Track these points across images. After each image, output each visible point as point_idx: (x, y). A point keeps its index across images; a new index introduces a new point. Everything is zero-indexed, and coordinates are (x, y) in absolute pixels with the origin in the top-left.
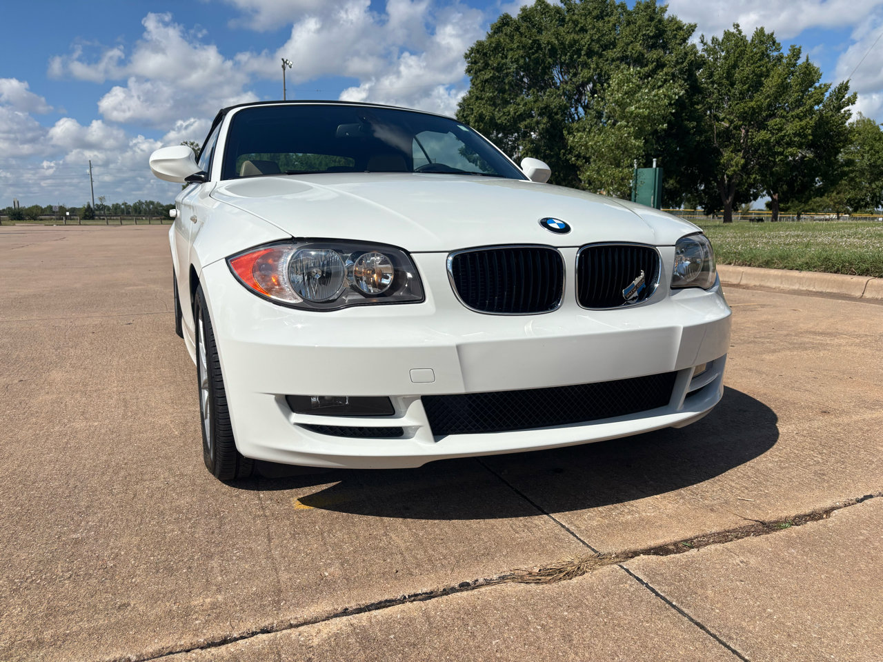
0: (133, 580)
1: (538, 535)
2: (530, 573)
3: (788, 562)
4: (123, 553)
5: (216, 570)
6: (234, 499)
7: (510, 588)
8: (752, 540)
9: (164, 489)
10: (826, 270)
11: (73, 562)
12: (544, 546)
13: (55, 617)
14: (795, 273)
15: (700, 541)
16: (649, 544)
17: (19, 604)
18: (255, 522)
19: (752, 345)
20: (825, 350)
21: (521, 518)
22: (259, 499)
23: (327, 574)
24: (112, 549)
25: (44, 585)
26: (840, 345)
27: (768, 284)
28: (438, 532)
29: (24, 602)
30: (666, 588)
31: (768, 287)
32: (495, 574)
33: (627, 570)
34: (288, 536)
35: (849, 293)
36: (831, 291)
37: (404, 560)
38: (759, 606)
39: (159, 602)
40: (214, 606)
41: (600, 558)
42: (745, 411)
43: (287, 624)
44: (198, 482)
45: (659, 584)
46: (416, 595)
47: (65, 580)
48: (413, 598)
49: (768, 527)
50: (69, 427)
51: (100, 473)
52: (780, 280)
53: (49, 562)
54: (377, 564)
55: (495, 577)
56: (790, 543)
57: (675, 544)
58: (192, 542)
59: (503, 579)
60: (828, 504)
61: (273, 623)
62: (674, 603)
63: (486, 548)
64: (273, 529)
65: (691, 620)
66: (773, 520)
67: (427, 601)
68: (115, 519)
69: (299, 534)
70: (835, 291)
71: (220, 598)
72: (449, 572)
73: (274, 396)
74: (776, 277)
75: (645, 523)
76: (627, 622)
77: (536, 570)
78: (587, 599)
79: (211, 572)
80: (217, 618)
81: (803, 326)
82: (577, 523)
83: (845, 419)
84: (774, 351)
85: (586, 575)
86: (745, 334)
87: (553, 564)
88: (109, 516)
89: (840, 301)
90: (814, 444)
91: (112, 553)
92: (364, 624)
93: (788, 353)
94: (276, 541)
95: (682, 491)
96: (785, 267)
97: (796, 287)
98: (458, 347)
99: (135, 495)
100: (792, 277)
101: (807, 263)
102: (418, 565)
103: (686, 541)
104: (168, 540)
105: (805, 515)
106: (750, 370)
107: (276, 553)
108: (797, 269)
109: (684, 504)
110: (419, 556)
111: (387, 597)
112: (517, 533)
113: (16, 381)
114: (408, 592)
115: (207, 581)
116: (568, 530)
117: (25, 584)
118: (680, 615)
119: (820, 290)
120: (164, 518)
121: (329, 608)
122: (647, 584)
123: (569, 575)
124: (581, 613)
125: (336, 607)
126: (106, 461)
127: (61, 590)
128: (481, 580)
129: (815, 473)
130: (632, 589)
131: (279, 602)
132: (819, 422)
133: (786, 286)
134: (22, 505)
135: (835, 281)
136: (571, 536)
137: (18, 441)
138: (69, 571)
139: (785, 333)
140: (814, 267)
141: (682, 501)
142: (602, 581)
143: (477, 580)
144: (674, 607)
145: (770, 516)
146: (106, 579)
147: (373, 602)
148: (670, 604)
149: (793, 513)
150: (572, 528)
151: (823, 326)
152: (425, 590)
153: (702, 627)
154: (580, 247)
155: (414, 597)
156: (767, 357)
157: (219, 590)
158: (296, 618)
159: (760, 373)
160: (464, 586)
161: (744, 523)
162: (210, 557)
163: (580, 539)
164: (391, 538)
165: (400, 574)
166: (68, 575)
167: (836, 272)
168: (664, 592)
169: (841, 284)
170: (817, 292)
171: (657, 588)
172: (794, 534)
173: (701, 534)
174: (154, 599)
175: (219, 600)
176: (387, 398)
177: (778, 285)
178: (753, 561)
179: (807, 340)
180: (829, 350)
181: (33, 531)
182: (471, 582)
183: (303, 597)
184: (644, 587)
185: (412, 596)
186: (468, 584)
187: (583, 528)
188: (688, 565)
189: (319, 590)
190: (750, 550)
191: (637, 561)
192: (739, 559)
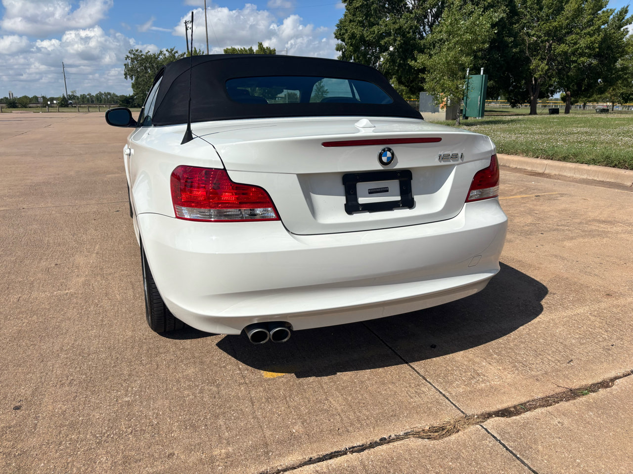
0: (173, 435)
1: (426, 400)
2: (423, 430)
3: (588, 423)
4: (161, 413)
5: (224, 428)
6: (223, 369)
7: (414, 443)
8: (564, 405)
9: (175, 361)
10: (606, 165)
11: (130, 420)
12: (430, 409)
13: (129, 464)
14: (585, 167)
15: (530, 405)
16: (498, 407)
17: (104, 454)
18: (240, 388)
19: (555, 233)
20: (607, 237)
22: (240, 369)
23: (294, 431)
24: (153, 409)
25: (116, 439)
26: (617, 233)
27: (565, 174)
28: (360, 398)
29: (107, 452)
30: (512, 444)
31: (565, 176)
32: (402, 431)
33: (486, 430)
34: (264, 400)
35: (623, 182)
36: (610, 181)
37: (342, 420)
38: (571, 458)
39: (193, 452)
40: (228, 455)
41: (468, 419)
42: (554, 294)
44: (197, 355)
45: (508, 441)
46: (353, 447)
47: (128, 434)
48: (351, 450)
49: (574, 394)
50: (100, 307)
51: (130, 347)
52: (573, 171)
53: (115, 420)
54: (325, 423)
55: (402, 433)
56: (589, 406)
57: (515, 407)
58: (204, 405)
59: (407, 435)
60: (612, 374)
61: (267, 469)
62: (518, 456)
63: (393, 411)
64: (253, 394)
65: (530, 468)
66: (577, 387)
67: (362, 453)
68: (150, 386)
69: (270, 398)
70: (612, 180)
71: (230, 449)
72: (372, 429)
74: (570, 169)
76: (489, 470)
77: (427, 428)
78: (463, 453)
79: (220, 428)
80: (231, 465)
81: (592, 215)
82: (449, 389)
83: (622, 301)
84: (572, 238)
85: (460, 433)
86: (551, 222)
87: (437, 423)
88: (145, 383)
89: (616, 190)
90: (601, 323)
91: (154, 413)
92: (325, 471)
93: (581, 240)
94: (257, 405)
96: (578, 162)
97: (585, 177)
99: (158, 365)
100: (582, 169)
101: (593, 159)
102: (352, 424)
103: (522, 404)
104: (187, 403)
105: (598, 384)
106: (556, 256)
107: (259, 414)
108: (586, 163)
109: (518, 374)
110: (351, 417)
111: (335, 449)
112: (412, 398)
113: (53, 265)
114: (348, 446)
115: (219, 436)
116: (444, 395)
117: (104, 438)
118: (522, 465)
119: (602, 180)
120: (180, 385)
121: (300, 458)
122: (500, 441)
123: (449, 433)
124: (460, 463)
125: (305, 457)
126: (132, 337)
127: (129, 442)
128: (393, 436)
129: (604, 348)
130: (491, 445)
131: (267, 453)
132: (605, 304)
133: (578, 176)
134: (86, 374)
135: (613, 174)
136: (447, 401)
137: (69, 319)
138: (130, 427)
139: (578, 221)
140: (599, 162)
141: (516, 372)
142: (471, 438)
143: (391, 436)
144: (518, 458)
145: (576, 384)
146: (155, 434)
147: (327, 453)
148: (516, 456)
149: (590, 382)
150: (447, 394)
151: (604, 216)
152: (359, 444)
155: (353, 450)
156: (567, 244)
157: (228, 444)
158: (281, 465)
159: (563, 259)
160: (383, 441)
161: (559, 390)
162: (217, 417)
163: (452, 403)
164: (330, 402)
165: (340, 431)
166: (129, 430)
167: (614, 167)
168: (511, 447)
169: (617, 176)
170: (600, 181)
171: (506, 444)
172: (591, 400)
173: (531, 399)
174: (189, 449)
175: (230, 451)
177: (572, 175)
178: (566, 422)
179: (594, 228)
180: (609, 237)
181: (99, 396)
182: (387, 437)
183: (283, 449)
184: (498, 443)
185: (351, 448)
186: (385, 439)
187: (454, 394)
188: (525, 425)
189: (291, 441)
190: (563, 413)
191: (492, 422)
192: (557, 421)
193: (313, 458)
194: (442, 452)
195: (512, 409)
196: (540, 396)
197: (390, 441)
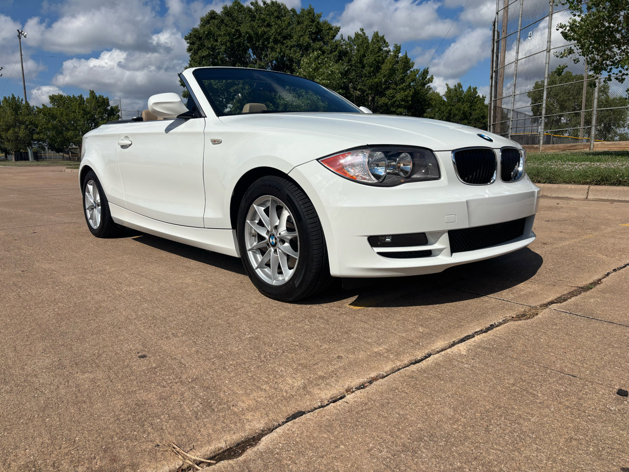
2: (513, 318)
3: (611, 298)
4: (293, 338)
5: (362, 338)
9: (259, 311)
11: (272, 346)
12: (503, 307)
18: (343, 317)
23: (422, 331)
24: (283, 338)
25: (276, 357)
29: (279, 365)
30: (580, 313)
33: (555, 310)
34: (372, 320)
37: (449, 321)
39: (356, 353)
40: (388, 350)
41: (535, 308)
43: (436, 351)
45: (575, 312)
46: (477, 332)
47: (283, 353)
49: (585, 289)
50: (126, 291)
51: (201, 309)
53: (257, 348)
54: (439, 324)
56: (602, 292)
58: (325, 329)
60: (596, 278)
62: (591, 317)
63: (479, 311)
64: (358, 318)
65: (606, 322)
66: (582, 286)
67: (488, 333)
73: (367, 237)
75: (533, 294)
77: (515, 316)
78: (555, 321)
79: (359, 338)
85: (540, 314)
87: (518, 313)
88: (251, 325)
90: (558, 256)
92: (475, 344)
94: (370, 323)
95: (530, 280)
98: (467, 202)
102: (460, 322)
103: (559, 298)
105: (592, 283)
107: (379, 327)
109: (538, 285)
110: (453, 318)
114: (473, 331)
115: (365, 342)
116: (503, 300)
118: (599, 321)
120: (287, 322)
121: (446, 343)
122: (570, 313)
123: (532, 316)
124: (560, 326)
130: (568, 316)
131: (418, 344)
136: (509, 302)
141: (536, 284)
142: (551, 315)
144: (592, 319)
147: (462, 337)
150: (505, 299)
153: (613, 323)
154: (500, 149)
155: (477, 333)
157: (379, 344)
158: (436, 348)
161: (573, 288)
162: (347, 333)
163: (515, 303)
165: (456, 326)
168: (582, 315)
171: (576, 314)
172: (600, 290)
173: (561, 295)
174: (350, 352)
175: (386, 347)
176: (424, 234)
178: (599, 300)
183: (426, 340)
185: (475, 333)
186: (493, 325)
188: (576, 305)
189: (430, 336)
190: (591, 297)
191: (554, 306)
192: (592, 300)
193: (455, 341)
194: (541, 323)
196: (565, 292)
197: (497, 326)
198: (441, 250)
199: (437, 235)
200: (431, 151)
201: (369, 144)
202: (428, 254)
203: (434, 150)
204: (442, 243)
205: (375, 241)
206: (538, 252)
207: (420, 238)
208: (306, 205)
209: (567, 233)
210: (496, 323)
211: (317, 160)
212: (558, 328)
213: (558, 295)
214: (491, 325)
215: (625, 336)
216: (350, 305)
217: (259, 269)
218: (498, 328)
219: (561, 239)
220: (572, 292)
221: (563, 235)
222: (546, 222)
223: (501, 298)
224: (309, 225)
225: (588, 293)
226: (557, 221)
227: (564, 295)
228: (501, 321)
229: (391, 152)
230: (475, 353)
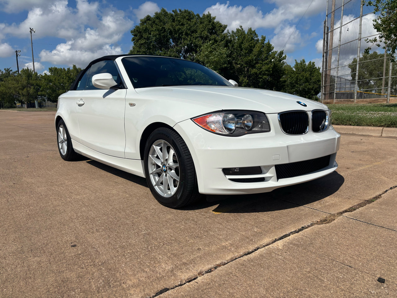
0: (190, 242)
1: (307, 211)
2: (318, 222)
3: (386, 209)
4: (172, 235)
5: (216, 235)
6: (188, 213)
9: (154, 214)
11: (157, 240)
12: (313, 214)
13: (179, 256)
18: (207, 220)
21: (295, 208)
23: (256, 231)
24: (165, 234)
25: (158, 248)
28: (275, 215)
29: (159, 254)
30: (362, 220)
33: (346, 217)
37: (275, 224)
39: (210, 246)
40: (231, 244)
41: (334, 215)
43: (263, 246)
45: (360, 219)
46: (292, 232)
47: (163, 245)
49: (369, 201)
50: (74, 198)
51: (118, 212)
53: (147, 241)
54: (268, 226)
56: (380, 204)
58: (194, 228)
60: (378, 193)
61: (258, 246)
63: (296, 217)
64: (217, 221)
65: (378, 226)
66: (368, 199)
67: (299, 233)
68: (151, 226)
69: (228, 221)
73: (221, 169)
75: (333, 205)
77: (319, 221)
78: (345, 225)
79: (214, 236)
80: (237, 247)
85: (336, 220)
87: (322, 218)
88: (147, 225)
90: (355, 178)
91: (168, 235)
92: (289, 241)
94: (224, 224)
95: (334, 194)
98: (287, 146)
99: (146, 217)
102: (282, 224)
103: (351, 208)
104: (183, 229)
105: (375, 197)
107: (229, 227)
109: (339, 198)
110: (278, 222)
111: (284, 234)
112: (300, 212)
114: (289, 232)
115: (217, 238)
116: (314, 209)
118: (374, 225)
120: (170, 223)
121: (270, 240)
123: (331, 221)
125: (272, 239)
129: (365, 186)
130: (354, 221)
131: (252, 240)
136: (317, 211)
138: (160, 243)
141: (337, 197)
142: (343, 220)
144: (370, 224)
145: (367, 198)
146: (179, 243)
147: (281, 236)
149: (371, 197)
150: (315, 208)
152: (293, 230)
153: (383, 227)
154: (312, 111)
155: (292, 233)
157: (226, 240)
158: (264, 244)
161: (361, 201)
162: (207, 232)
163: (321, 211)
164: (262, 218)
165: (279, 227)
168: (364, 221)
172: (379, 202)
174: (207, 246)
175: (230, 242)
176: (259, 167)
178: (377, 210)
183: (258, 238)
184: (356, 220)
186: (304, 227)
187: (318, 208)
188: (361, 213)
189: (260, 235)
190: (372, 208)
191: (346, 214)
192: (372, 210)
193: (277, 239)
194: (336, 226)
195: (348, 210)
196: (356, 204)
197: (307, 228)
198: (271, 177)
199: (268, 168)
200: (264, 114)
201: (224, 109)
202: (262, 180)
203: (266, 113)
204: (271, 173)
205: (227, 171)
206: (342, 174)
207: (258, 170)
208: (184, 147)
209: (364, 161)
210: (306, 226)
211: (191, 119)
212: (346, 230)
213: (351, 206)
214: (302, 227)
215: (390, 237)
216: (213, 211)
217: (156, 186)
218: (306, 230)
219: (359, 165)
220: (360, 204)
221: (361, 162)
222: (352, 153)
223: (312, 207)
224: (186, 160)
225: (371, 205)
226: (359, 152)
227: (355, 206)
228: (309, 224)
229: (239, 114)
230: (287, 248)
